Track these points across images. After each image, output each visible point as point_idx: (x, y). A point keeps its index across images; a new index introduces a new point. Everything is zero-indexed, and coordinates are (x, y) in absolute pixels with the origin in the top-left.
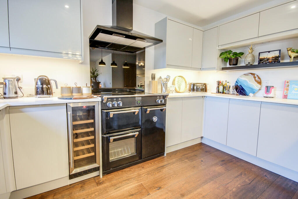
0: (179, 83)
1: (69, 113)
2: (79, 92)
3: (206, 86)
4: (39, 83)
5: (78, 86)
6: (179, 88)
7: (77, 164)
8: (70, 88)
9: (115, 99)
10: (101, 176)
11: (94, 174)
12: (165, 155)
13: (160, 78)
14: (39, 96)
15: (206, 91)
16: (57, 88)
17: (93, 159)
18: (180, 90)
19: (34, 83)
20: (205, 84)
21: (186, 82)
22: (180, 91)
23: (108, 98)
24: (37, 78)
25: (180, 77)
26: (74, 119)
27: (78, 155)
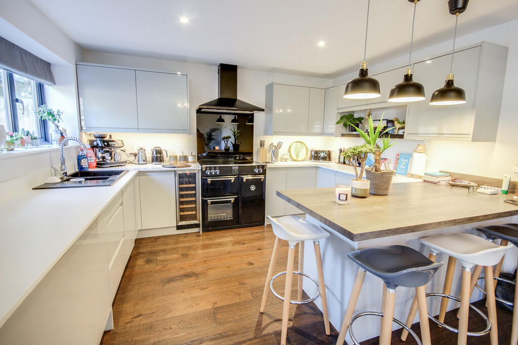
0: (297, 150)
1: (176, 178)
2: (185, 161)
3: (330, 154)
4: (155, 153)
5: (185, 154)
6: (297, 155)
7: (182, 218)
8: (177, 156)
9: (213, 168)
10: (201, 232)
11: (195, 230)
12: (265, 225)
13: (272, 144)
14: (154, 163)
15: (330, 160)
16: (167, 156)
17: (194, 217)
18: (297, 158)
19: (151, 153)
20: (329, 152)
21: (307, 149)
22: (299, 160)
23: (206, 167)
24: (153, 148)
25: (298, 143)
26: (180, 183)
27: (183, 211)
